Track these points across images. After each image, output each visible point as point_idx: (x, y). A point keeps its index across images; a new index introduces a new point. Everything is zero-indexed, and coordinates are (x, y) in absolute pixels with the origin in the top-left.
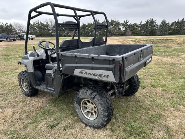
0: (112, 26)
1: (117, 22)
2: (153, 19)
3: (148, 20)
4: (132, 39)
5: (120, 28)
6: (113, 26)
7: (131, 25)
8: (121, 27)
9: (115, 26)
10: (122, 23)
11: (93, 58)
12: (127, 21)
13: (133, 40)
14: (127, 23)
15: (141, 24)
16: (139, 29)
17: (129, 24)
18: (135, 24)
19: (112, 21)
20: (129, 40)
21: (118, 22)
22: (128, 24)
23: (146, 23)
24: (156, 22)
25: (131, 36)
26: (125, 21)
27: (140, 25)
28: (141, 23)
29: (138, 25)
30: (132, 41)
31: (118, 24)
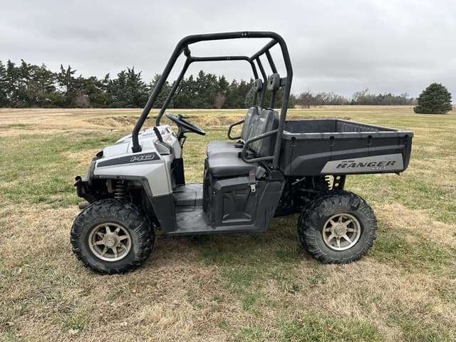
0: (24, 79)
1: (40, 70)
2: (133, 70)
3: (123, 72)
4: (114, 116)
5: (53, 87)
6: (28, 78)
7: (81, 80)
8: (57, 85)
9: (36, 79)
10: (56, 74)
11: (370, 137)
12: (71, 70)
13: (116, 116)
14: (72, 75)
15: (109, 79)
16: (105, 91)
17: (75, 78)
18: (93, 78)
19: (24, 64)
20: (109, 116)
21: (44, 70)
22: (76, 76)
23: (120, 79)
24: (140, 77)
25: (89, 107)
26: (66, 69)
27: (105, 81)
28: (107, 76)
29: (101, 82)
30: (115, 119)
31: (44, 75)
